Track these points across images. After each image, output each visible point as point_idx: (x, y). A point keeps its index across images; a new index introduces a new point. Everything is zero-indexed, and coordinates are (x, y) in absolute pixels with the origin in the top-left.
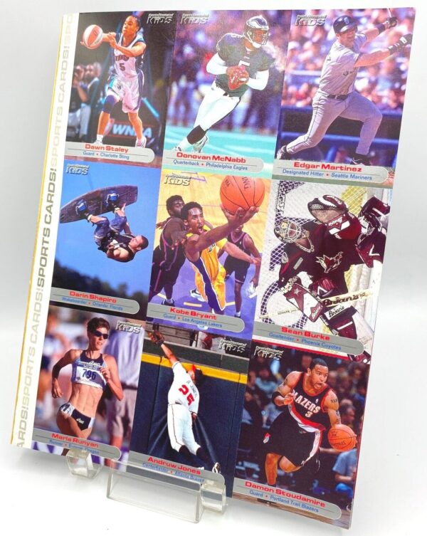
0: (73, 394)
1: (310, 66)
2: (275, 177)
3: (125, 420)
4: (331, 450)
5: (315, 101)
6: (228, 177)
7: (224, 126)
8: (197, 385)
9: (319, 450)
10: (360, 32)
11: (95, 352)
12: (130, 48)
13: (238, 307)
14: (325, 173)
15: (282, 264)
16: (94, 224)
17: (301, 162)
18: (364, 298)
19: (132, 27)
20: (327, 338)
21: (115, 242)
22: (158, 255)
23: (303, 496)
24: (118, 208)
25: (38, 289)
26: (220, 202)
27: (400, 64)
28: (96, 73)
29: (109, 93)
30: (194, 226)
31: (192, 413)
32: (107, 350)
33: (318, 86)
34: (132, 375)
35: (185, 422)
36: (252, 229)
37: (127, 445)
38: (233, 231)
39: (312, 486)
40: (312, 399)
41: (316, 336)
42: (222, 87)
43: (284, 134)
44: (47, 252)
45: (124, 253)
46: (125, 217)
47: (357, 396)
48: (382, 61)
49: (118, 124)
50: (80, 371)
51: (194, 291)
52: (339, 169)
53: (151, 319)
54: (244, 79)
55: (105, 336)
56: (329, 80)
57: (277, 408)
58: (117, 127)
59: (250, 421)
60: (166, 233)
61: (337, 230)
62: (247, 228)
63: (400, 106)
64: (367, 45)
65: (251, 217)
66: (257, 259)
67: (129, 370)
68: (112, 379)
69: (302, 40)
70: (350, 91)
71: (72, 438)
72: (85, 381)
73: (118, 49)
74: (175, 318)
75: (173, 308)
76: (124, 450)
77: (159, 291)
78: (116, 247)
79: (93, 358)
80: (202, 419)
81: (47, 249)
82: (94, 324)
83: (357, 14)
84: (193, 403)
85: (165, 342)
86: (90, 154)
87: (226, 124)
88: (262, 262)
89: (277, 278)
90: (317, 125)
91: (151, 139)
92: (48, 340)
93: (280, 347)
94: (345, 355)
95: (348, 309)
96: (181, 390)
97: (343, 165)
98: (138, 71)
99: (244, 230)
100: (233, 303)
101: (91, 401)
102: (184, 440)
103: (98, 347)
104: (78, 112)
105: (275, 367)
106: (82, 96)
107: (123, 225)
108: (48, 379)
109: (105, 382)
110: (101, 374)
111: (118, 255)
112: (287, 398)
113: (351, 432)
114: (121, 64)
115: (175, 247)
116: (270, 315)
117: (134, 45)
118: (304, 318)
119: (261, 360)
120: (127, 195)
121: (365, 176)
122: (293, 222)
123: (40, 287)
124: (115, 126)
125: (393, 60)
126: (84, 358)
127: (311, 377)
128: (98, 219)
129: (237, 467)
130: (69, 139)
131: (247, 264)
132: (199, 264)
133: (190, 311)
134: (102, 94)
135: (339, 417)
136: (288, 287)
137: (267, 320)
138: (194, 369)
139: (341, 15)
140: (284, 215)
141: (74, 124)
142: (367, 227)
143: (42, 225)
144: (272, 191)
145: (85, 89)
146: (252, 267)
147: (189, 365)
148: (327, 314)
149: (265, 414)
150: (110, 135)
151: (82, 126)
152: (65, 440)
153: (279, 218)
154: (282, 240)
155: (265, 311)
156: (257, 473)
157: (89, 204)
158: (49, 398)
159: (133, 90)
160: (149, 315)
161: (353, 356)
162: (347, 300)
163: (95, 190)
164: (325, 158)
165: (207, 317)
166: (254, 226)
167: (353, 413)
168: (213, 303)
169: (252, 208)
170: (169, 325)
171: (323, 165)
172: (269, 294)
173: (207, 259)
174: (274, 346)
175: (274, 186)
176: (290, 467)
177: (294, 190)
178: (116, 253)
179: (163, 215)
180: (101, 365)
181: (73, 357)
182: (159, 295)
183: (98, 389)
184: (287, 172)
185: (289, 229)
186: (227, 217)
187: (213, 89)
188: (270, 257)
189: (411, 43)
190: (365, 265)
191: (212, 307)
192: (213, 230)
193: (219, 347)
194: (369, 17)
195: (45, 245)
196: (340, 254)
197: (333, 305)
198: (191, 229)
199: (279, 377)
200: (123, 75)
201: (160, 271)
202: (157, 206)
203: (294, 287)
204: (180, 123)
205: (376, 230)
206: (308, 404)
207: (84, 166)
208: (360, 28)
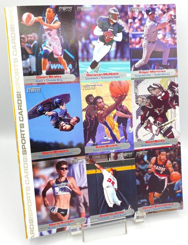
0: (56, 202)
1: (139, 30)
2: (132, 79)
3: (85, 204)
4: (172, 183)
5: (143, 45)
6: (112, 82)
7: (106, 59)
8: (115, 177)
9: (167, 184)
10: (156, 15)
11: (62, 178)
12: (52, 24)
13: (126, 138)
14: (152, 75)
15: (141, 115)
16: (49, 116)
17: (142, 71)
18: (175, 121)
19: (51, 13)
20: (164, 141)
21: (62, 122)
22: (85, 124)
23: (165, 204)
24: (61, 106)
25: (23, 156)
26: (110, 94)
27: (173, 27)
28: (35, 39)
29: (44, 48)
30: (100, 107)
31: (115, 189)
32: (69, 175)
33: (143, 38)
34: (83, 182)
35: (113, 194)
36: (126, 103)
37: (88, 214)
38: (118, 106)
39: (167, 199)
40: (162, 166)
41: (159, 141)
42: (102, 42)
43: (133, 60)
44: (25, 136)
45: (68, 127)
46: (66, 110)
47: (178, 159)
48: (166, 26)
49: (53, 64)
50: (57, 189)
51: (106, 136)
52: (157, 72)
53: (88, 154)
54: (112, 37)
55: (66, 169)
56: (147, 35)
57: (149, 174)
58: (53, 65)
59: (139, 183)
60: (88, 113)
61: (161, 97)
62: (124, 103)
63: (176, 44)
64: (160, 20)
65: (125, 98)
66: (131, 115)
67: (82, 180)
68: (74, 187)
69: (134, 18)
70: (156, 39)
71: (60, 222)
72: (60, 193)
73: (45, 25)
74: (99, 150)
75: (97, 146)
76: (87, 217)
77: (89, 140)
78: (64, 125)
79: (62, 181)
80: (120, 190)
81: (24, 134)
82: (59, 165)
83: (154, 7)
84: (114, 185)
85: (96, 162)
86: (40, 81)
87: (107, 58)
88: (133, 116)
89: (140, 122)
90: (146, 55)
91: (72, 69)
92: (36, 180)
93: (146, 150)
94: (171, 145)
95: (169, 127)
96: (108, 181)
97: (158, 70)
98: (59, 36)
99: (123, 104)
100: (124, 137)
101: (66, 202)
102: (114, 202)
103: (64, 175)
104: (28, 60)
105: (146, 158)
106: (29, 51)
107: (66, 114)
108: (40, 199)
109: (71, 190)
110: (68, 187)
111: (66, 128)
112: (152, 169)
113: (178, 173)
114: (49, 33)
115: (93, 118)
116: (140, 138)
117: (54, 23)
118: (154, 135)
119: (140, 157)
120: (65, 98)
121: (167, 73)
122: (142, 97)
123: (25, 155)
124: (52, 65)
125: (170, 26)
126: (57, 182)
127: (160, 158)
128: (51, 113)
129: (138, 203)
130: (25, 75)
131: (126, 119)
132: (105, 124)
133: (105, 145)
134: (40, 49)
135: (173, 169)
136: (145, 124)
137: (139, 140)
138: (112, 170)
139: (148, 7)
140: (138, 95)
141: (27, 66)
142: (171, 93)
143: (18, 123)
144: (132, 85)
145: (30, 48)
146: (129, 120)
147: (109, 169)
148: (162, 131)
149: (145, 178)
150: (50, 70)
151: (32, 67)
152: (56, 224)
153: (137, 96)
154: (140, 106)
155: (138, 137)
156: (146, 202)
157: (44, 106)
158: (43, 208)
159: (58, 46)
160: (86, 152)
161: (174, 145)
162: (168, 124)
163: (47, 99)
164: (151, 68)
165: (113, 146)
166: (127, 102)
167: (178, 166)
168: (115, 139)
169: (125, 94)
170: (97, 154)
171: (151, 71)
172: (138, 129)
173: (109, 120)
174: (144, 150)
175: (132, 83)
176: (158, 195)
177: (141, 83)
178: (64, 128)
179: (85, 105)
180: (67, 183)
181: (52, 184)
182: (89, 142)
183: (68, 195)
184: (137, 76)
185: (142, 100)
186: (115, 100)
187: (98, 43)
188: (136, 113)
189: (176, 18)
190: (173, 109)
191: (115, 141)
192: (109, 107)
193: (121, 157)
194: (159, 8)
195: (23, 133)
196: (163, 106)
197: (164, 127)
198: (99, 109)
199: (148, 162)
200: (51, 39)
201: (88, 131)
202: (81, 101)
203: (148, 124)
204: (86, 60)
205: (175, 94)
206: (160, 168)
207: (38, 88)
208: (156, 13)
